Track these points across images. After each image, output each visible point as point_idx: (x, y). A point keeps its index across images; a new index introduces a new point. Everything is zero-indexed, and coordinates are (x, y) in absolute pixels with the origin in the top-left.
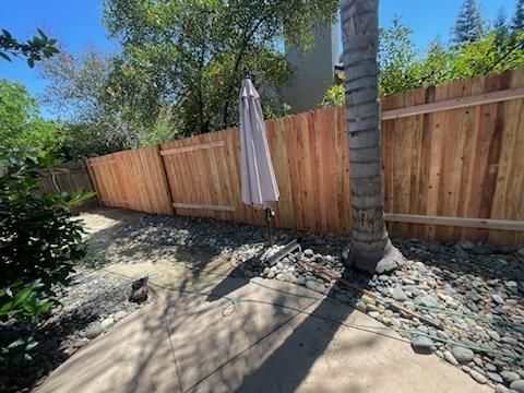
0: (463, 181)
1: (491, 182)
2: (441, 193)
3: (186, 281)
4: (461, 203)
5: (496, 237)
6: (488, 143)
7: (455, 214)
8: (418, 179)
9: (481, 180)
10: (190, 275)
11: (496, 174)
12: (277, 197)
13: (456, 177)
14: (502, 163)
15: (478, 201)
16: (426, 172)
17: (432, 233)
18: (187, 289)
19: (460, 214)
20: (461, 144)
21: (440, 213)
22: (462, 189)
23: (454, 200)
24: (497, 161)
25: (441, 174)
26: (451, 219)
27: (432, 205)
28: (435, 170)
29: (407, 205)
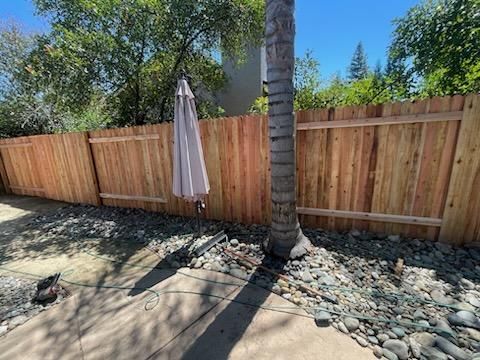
0: (354, 182)
1: (370, 184)
2: (339, 192)
3: (105, 276)
4: (352, 200)
5: (374, 226)
6: (368, 156)
7: (348, 208)
8: (323, 180)
9: (364, 183)
10: (110, 268)
11: (374, 179)
12: (207, 190)
13: (349, 179)
14: (377, 172)
15: (363, 200)
16: (328, 174)
17: (333, 224)
18: (105, 285)
19: (351, 209)
20: (352, 153)
21: (338, 208)
22: (353, 189)
23: (347, 198)
24: (374, 169)
25: (339, 177)
26: (345, 213)
27: (333, 202)
28: (335, 173)
29: (315, 201)
